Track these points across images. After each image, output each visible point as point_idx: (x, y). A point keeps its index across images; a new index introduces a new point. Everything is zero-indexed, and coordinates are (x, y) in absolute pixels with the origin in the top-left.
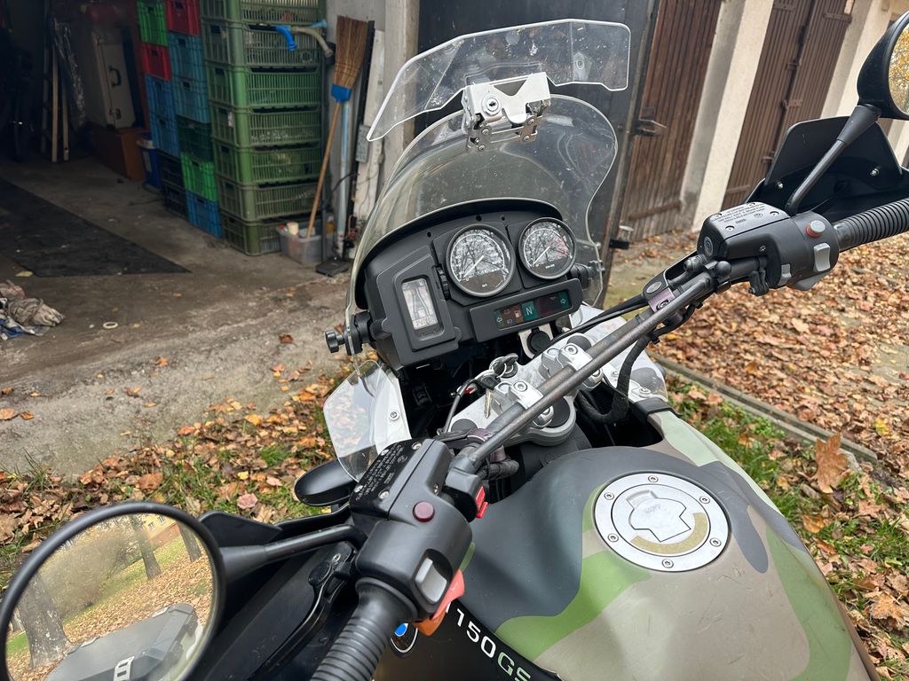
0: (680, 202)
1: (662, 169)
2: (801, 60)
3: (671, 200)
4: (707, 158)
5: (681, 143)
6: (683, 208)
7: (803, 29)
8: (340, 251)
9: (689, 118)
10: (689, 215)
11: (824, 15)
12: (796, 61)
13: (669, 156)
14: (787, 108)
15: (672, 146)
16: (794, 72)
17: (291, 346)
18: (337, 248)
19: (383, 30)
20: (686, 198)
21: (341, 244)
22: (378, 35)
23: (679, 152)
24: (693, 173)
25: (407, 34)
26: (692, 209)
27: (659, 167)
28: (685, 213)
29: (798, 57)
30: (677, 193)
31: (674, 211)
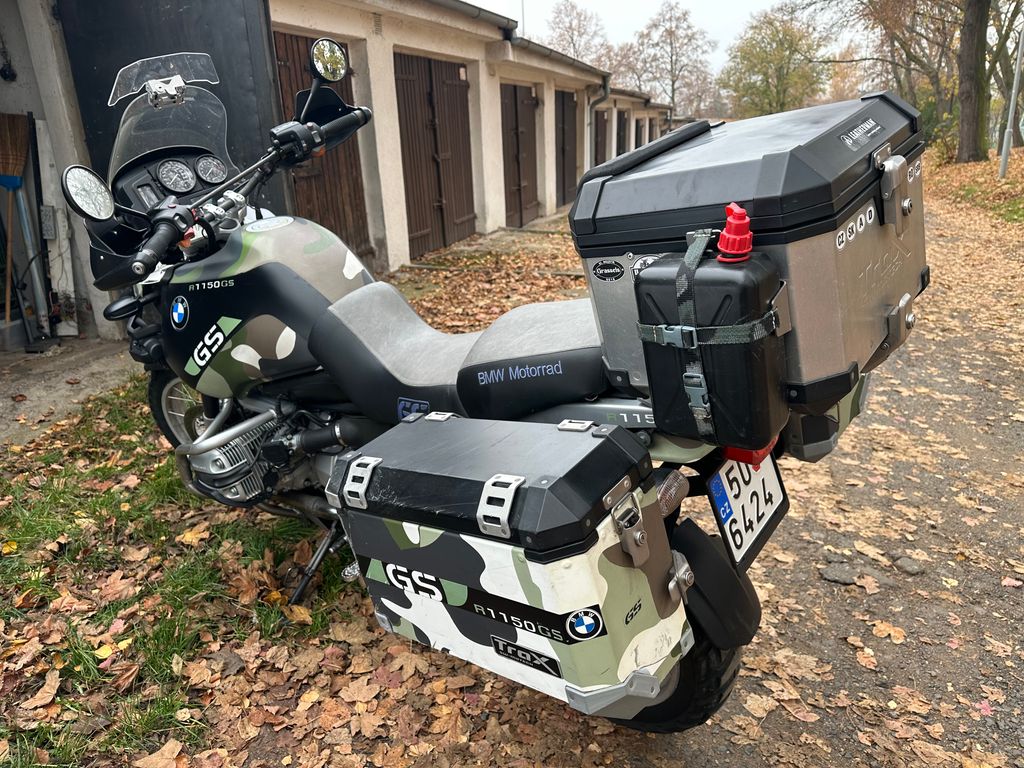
0: (372, 248)
1: (346, 221)
2: (437, 121)
3: (363, 247)
4: (382, 207)
5: (355, 195)
6: (377, 253)
7: (430, 95)
8: (47, 330)
9: (354, 173)
10: (383, 258)
11: (444, 83)
12: (433, 121)
13: (348, 208)
14: (439, 160)
15: (348, 199)
16: (435, 130)
17: (27, 402)
18: (43, 327)
19: (43, 118)
20: (376, 244)
21: (46, 324)
22: (39, 124)
23: (357, 205)
24: (374, 221)
25: (70, 118)
26: (384, 252)
27: (342, 218)
28: (380, 258)
29: (434, 117)
30: (367, 240)
31: (370, 256)
